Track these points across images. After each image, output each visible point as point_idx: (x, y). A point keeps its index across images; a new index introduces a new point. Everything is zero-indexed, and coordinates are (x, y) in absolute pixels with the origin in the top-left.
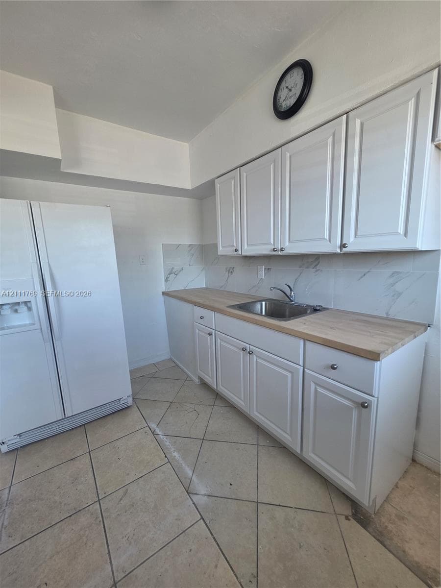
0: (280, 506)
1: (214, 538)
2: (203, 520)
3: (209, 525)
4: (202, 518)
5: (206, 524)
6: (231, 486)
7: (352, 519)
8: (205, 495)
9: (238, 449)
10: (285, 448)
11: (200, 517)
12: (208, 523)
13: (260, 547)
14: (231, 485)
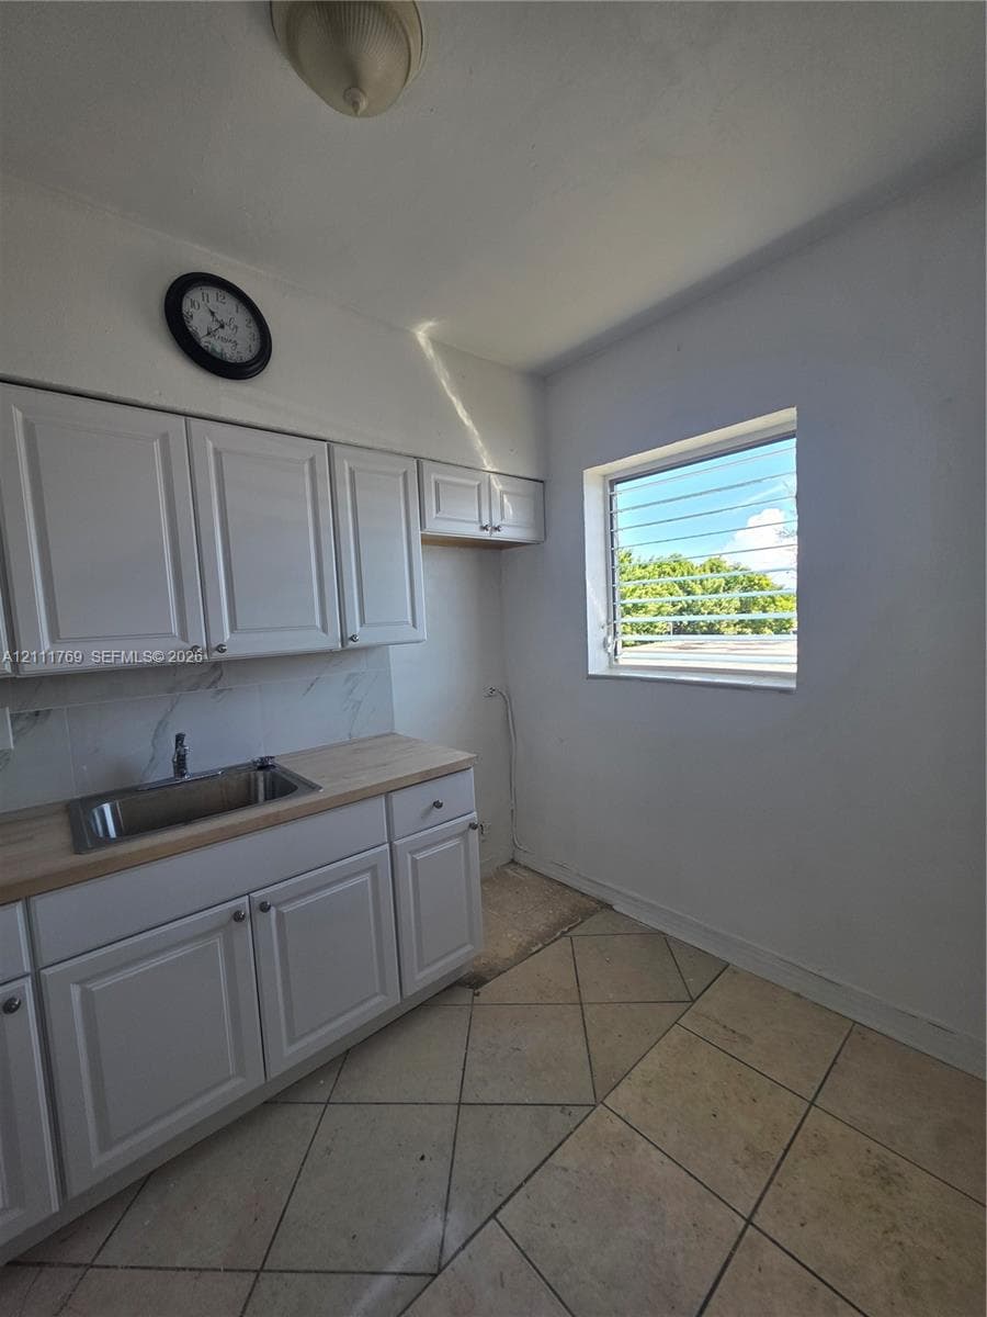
0: (464, 1069)
1: (526, 1181)
2: (496, 1212)
3: (506, 1196)
4: (493, 1216)
5: (505, 1203)
6: (427, 1157)
7: (479, 990)
8: (446, 1216)
9: (328, 1151)
10: (348, 1051)
11: (493, 1222)
12: (501, 1200)
13: (527, 1101)
14: (422, 1158)
